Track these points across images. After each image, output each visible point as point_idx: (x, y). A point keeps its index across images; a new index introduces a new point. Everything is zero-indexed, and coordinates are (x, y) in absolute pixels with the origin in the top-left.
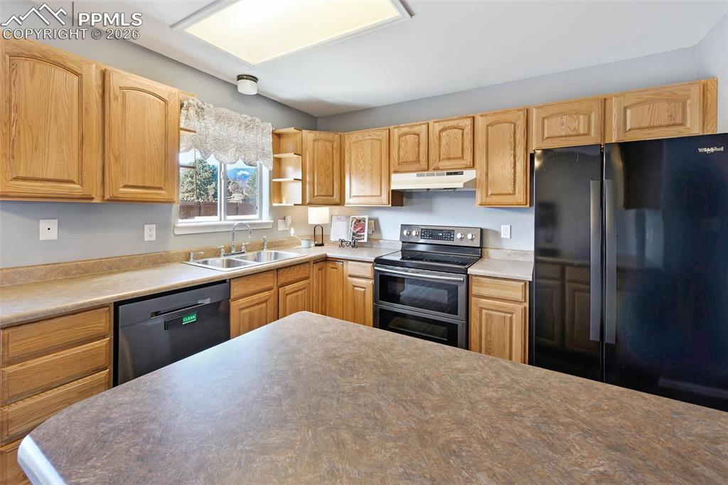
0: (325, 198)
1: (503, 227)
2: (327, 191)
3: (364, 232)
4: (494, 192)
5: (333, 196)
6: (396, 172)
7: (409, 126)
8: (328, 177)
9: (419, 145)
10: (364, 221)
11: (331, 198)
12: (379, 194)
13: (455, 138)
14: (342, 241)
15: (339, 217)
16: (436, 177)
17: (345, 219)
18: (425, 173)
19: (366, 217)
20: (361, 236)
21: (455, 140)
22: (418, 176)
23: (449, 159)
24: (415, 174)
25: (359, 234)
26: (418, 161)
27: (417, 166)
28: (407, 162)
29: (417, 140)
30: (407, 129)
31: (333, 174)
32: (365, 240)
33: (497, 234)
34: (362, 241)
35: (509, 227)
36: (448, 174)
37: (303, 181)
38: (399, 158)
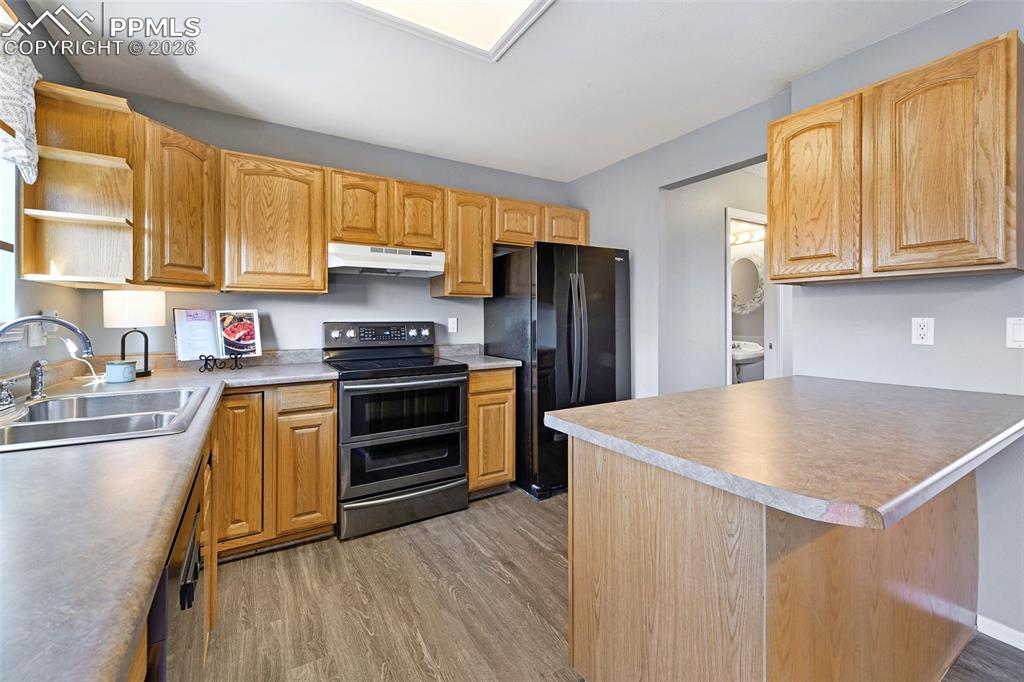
0: (185, 270)
1: (450, 320)
2: (191, 256)
3: (252, 338)
4: (466, 280)
5: (201, 269)
6: (337, 240)
7: (361, 177)
8: (192, 227)
9: (376, 207)
10: (251, 319)
11: (197, 272)
12: (306, 272)
13: (424, 210)
14: (207, 359)
15: (193, 312)
16: (398, 256)
17: (206, 316)
18: (384, 248)
19: (255, 312)
20: (247, 346)
21: (424, 213)
22: (372, 250)
23: (416, 234)
24: (369, 248)
25: (242, 342)
26: (373, 230)
27: (370, 237)
28: (356, 228)
29: (372, 200)
30: (356, 180)
31: (203, 225)
32: (259, 353)
33: (444, 328)
34: (252, 355)
35: (455, 319)
36: (414, 253)
37: (136, 227)
38: (343, 221)
